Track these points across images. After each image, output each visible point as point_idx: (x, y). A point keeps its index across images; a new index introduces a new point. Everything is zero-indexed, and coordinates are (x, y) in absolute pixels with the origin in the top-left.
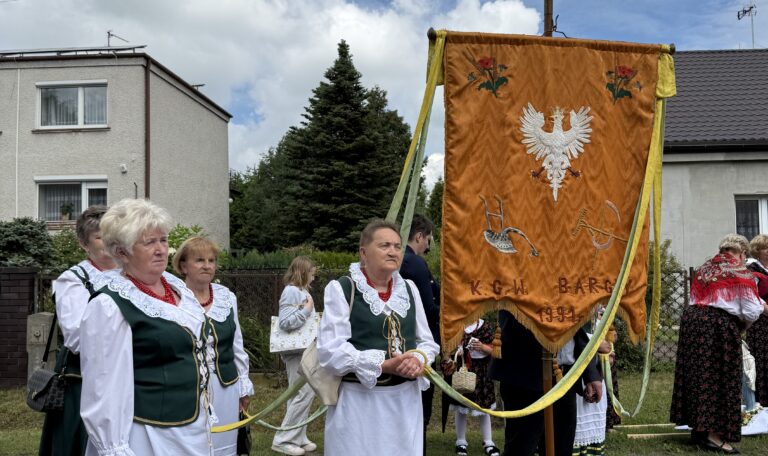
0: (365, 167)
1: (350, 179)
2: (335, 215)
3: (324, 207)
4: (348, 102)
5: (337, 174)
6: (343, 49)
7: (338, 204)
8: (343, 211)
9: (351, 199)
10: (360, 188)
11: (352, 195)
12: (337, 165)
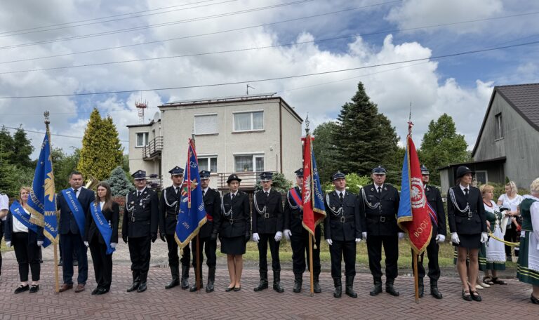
0: (374, 144)
1: (367, 150)
2: (362, 168)
3: (355, 163)
4: (364, 112)
5: (360, 147)
6: (361, 86)
7: (361, 162)
8: (365, 165)
9: (368, 159)
10: (372, 154)
11: (368, 157)
12: (361, 142)
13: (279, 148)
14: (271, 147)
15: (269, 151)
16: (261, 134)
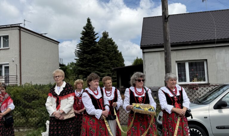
2: (84, 71)
3: (81, 69)
5: (86, 58)
6: (89, 20)
8: (87, 70)
9: (90, 66)
10: (92, 62)
12: (86, 55)
13: (18, 60)
14: (13, 59)
15: (12, 62)
16: (7, 51)
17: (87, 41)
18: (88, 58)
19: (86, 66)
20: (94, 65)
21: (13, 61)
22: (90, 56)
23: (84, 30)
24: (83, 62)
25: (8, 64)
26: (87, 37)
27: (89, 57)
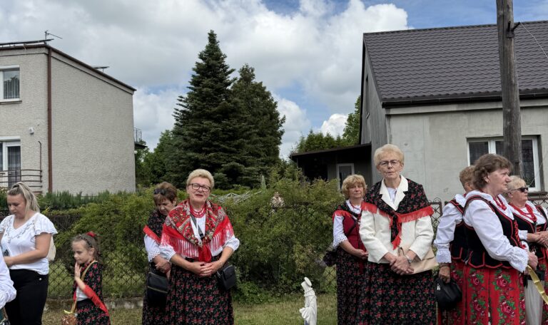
1: (215, 134)
3: (197, 155)
5: (206, 130)
6: (212, 37)
7: (208, 152)
8: (210, 157)
13: (45, 130)
14: (32, 128)
15: (29, 136)
16: (16, 107)
17: (209, 87)
18: (213, 130)
19: (208, 149)
20: (227, 147)
21: (32, 134)
22: (216, 125)
23: (201, 61)
24: (201, 140)
25: (18, 141)
26: (208, 77)
27: (214, 127)
